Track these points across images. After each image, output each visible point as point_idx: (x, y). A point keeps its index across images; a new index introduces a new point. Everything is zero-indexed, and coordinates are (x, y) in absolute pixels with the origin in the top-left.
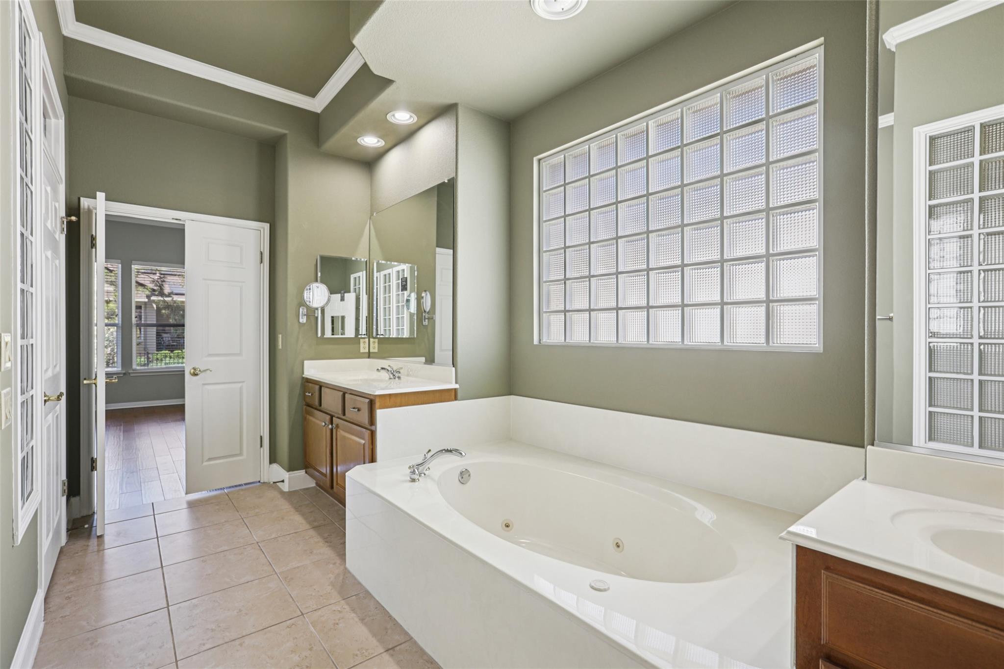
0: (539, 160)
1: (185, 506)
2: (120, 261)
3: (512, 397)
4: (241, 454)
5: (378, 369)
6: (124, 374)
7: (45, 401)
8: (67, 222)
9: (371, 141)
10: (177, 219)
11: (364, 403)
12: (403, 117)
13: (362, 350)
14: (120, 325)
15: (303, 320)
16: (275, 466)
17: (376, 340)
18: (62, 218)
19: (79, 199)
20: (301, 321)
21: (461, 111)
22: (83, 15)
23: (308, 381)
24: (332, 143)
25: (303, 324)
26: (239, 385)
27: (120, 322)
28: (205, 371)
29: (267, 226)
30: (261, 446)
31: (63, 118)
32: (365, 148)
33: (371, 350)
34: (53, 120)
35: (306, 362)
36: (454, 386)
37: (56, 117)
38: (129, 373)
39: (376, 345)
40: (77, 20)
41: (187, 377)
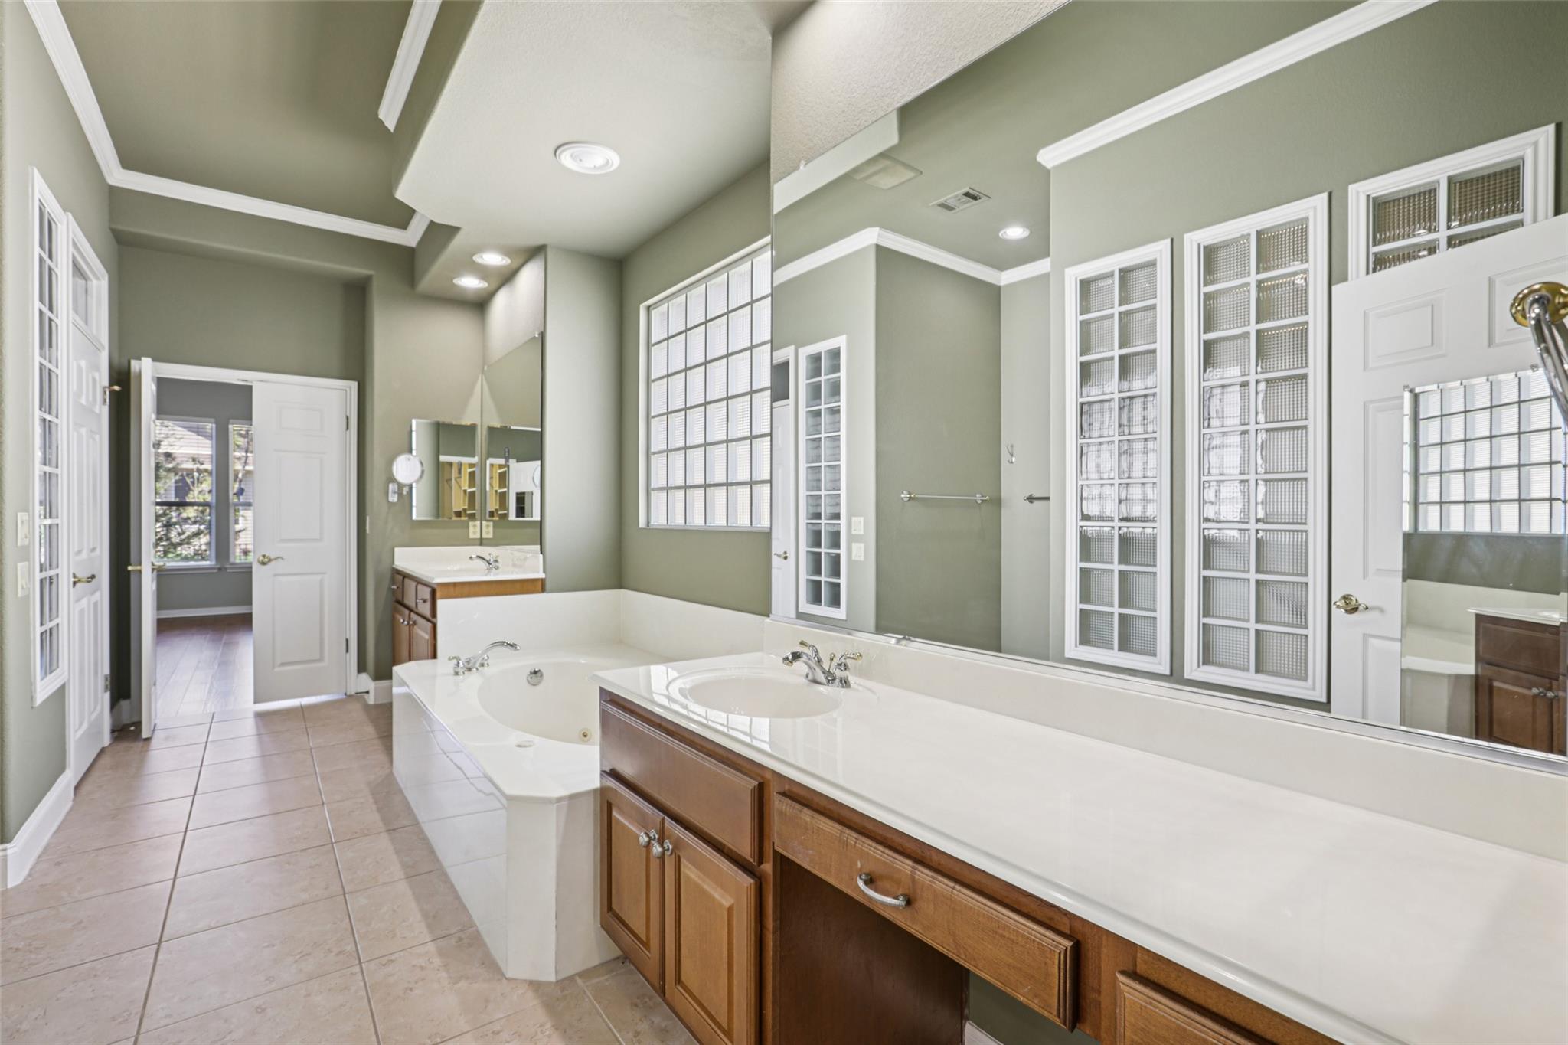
0: (648, 308)
1: (251, 715)
2: (213, 420)
3: (623, 591)
4: (321, 659)
5: (471, 558)
6: (220, 569)
7: (75, 583)
8: (110, 392)
9: (470, 283)
10: (243, 380)
11: (425, 593)
12: (493, 259)
13: (471, 536)
14: (214, 504)
15: (393, 498)
16: (364, 676)
17: (491, 524)
18: (105, 388)
19: (129, 362)
20: (390, 499)
21: (550, 253)
22: (128, 162)
23: (397, 572)
24: (428, 281)
25: (392, 504)
26: (319, 577)
27: (214, 501)
28: (276, 559)
29: (354, 385)
30: (347, 651)
31: (107, 278)
32: (463, 290)
33: (484, 536)
34: (95, 282)
35: (396, 549)
36: (542, 575)
37: (97, 278)
38: (226, 569)
39: (491, 529)
40: (124, 167)
41: (256, 568)
